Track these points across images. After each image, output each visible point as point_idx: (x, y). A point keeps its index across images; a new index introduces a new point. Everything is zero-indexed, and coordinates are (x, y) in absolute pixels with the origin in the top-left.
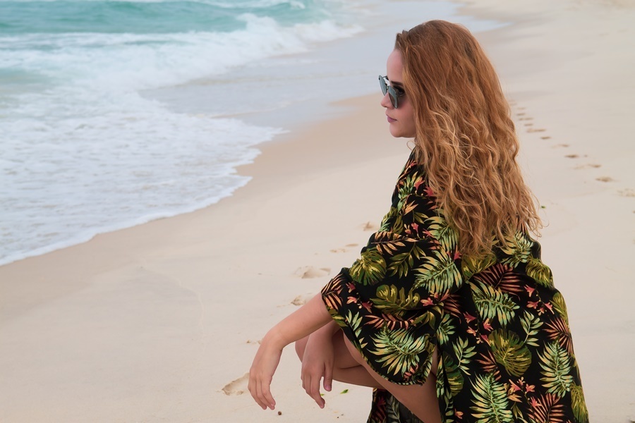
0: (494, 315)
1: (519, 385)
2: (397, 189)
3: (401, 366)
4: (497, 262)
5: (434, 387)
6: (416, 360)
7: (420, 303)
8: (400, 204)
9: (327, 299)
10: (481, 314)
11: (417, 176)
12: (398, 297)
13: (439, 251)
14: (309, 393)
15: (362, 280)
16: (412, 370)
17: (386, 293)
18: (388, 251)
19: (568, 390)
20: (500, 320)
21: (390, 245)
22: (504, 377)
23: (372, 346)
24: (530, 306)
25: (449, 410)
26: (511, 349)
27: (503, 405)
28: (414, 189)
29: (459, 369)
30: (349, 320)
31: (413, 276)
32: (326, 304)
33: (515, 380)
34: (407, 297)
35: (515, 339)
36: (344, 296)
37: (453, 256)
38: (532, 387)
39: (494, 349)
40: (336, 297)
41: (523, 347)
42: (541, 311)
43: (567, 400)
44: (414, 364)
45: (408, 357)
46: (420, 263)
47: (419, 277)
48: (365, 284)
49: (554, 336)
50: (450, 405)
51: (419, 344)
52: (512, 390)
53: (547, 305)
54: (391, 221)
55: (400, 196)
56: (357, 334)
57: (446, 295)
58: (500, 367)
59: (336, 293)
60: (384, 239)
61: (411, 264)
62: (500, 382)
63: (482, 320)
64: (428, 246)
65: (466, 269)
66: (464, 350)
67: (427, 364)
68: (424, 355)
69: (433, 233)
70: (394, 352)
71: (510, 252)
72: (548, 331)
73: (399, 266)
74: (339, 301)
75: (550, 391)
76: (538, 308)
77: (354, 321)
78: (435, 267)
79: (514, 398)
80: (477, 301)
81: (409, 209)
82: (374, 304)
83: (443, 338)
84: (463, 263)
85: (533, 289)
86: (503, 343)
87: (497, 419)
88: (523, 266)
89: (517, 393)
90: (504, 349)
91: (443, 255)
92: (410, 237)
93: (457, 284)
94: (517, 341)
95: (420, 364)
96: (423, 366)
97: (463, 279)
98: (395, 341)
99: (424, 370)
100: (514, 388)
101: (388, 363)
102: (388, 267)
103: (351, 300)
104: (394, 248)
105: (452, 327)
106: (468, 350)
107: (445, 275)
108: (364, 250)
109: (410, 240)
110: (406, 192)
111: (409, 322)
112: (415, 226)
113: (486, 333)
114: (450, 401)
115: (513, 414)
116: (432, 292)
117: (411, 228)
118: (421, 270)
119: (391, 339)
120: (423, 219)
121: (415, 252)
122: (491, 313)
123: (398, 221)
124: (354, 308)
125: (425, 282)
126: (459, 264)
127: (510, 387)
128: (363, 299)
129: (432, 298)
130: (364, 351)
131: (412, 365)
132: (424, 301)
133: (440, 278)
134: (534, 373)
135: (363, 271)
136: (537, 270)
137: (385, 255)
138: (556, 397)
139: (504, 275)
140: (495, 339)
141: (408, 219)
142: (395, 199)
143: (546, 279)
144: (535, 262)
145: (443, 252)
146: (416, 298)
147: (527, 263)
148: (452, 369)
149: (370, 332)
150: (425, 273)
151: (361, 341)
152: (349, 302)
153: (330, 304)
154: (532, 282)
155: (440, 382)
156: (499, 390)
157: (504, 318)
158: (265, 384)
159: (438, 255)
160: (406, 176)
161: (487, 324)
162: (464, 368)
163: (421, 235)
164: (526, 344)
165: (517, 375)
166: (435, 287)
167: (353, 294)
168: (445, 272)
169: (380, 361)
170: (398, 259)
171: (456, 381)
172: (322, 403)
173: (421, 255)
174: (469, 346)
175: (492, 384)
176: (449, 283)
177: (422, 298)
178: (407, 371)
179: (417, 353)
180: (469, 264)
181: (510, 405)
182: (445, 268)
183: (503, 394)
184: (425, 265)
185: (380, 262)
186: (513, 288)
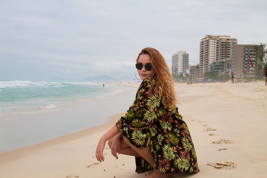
0: (167, 128)
1: (176, 147)
2: (137, 93)
3: (139, 142)
4: (167, 113)
5: (150, 149)
6: (144, 141)
7: (145, 124)
8: (138, 97)
9: (117, 125)
10: (163, 128)
11: (143, 89)
12: (139, 122)
13: (150, 109)
14: (114, 155)
15: (127, 118)
16: (143, 143)
17: (135, 122)
18: (135, 110)
19: (191, 149)
20: (169, 129)
21: (135, 108)
22: (172, 145)
23: (131, 136)
24: (176, 126)
25: (155, 156)
26: (173, 138)
27: (172, 153)
28: (142, 92)
29: (158, 143)
30: (124, 129)
31: (143, 116)
32: (117, 126)
33: (175, 146)
34: (141, 122)
35: (173, 135)
36: (122, 124)
37: (154, 110)
38: (181, 148)
39: (168, 138)
40: (120, 124)
41: (176, 137)
42: (180, 128)
43: (190, 152)
44: (144, 142)
45: (142, 140)
46: (144, 112)
47: (145, 117)
48: (128, 119)
49: (184, 135)
50: (155, 155)
51: (145, 135)
52: (174, 149)
53: (181, 126)
54: (136, 102)
55: (138, 95)
56: (127, 133)
57: (152, 122)
58: (170, 142)
59: (120, 123)
60: (133, 107)
61: (142, 113)
62: (171, 147)
63: (163, 130)
64: (147, 108)
65: (158, 114)
66: (161, 137)
67: (147, 142)
68: (146, 139)
69: (148, 104)
70: (137, 138)
71: (170, 110)
72: (182, 133)
73: (138, 114)
74: (121, 125)
75: (186, 149)
76: (179, 127)
77: (126, 130)
78: (149, 113)
79: (175, 151)
80: (162, 125)
81: (141, 98)
82: (131, 125)
83: (153, 135)
84: (157, 112)
85: (177, 121)
86: (171, 136)
87: (171, 157)
88: (174, 115)
89: (176, 150)
90: (171, 137)
91: (151, 110)
92: (141, 105)
93: (155, 118)
94: (174, 135)
95: (145, 142)
96: (146, 142)
97: (157, 117)
98: (138, 134)
99: (146, 144)
100: (175, 148)
101: (136, 141)
102: (135, 115)
103: (125, 124)
104: (136, 109)
105: (156, 131)
106: (162, 137)
107: (152, 116)
108: (128, 111)
109: (141, 106)
110: (140, 94)
111: (142, 128)
112: (143, 102)
113: (165, 133)
114: (155, 153)
115: (175, 156)
116: (149, 121)
117: (141, 103)
118: (145, 114)
119: (137, 133)
120: (145, 100)
121: (143, 109)
122: (166, 128)
123: (138, 102)
124: (125, 126)
125: (146, 118)
126: (156, 112)
127: (174, 148)
128: (128, 124)
129: (149, 123)
130: (129, 138)
131: (143, 142)
132: (146, 123)
133: (151, 116)
134: (180, 144)
135: (128, 116)
136: (178, 116)
137: (134, 112)
138: (188, 151)
139: (168, 117)
140: (168, 135)
141: (141, 101)
142: (137, 96)
143: (181, 119)
144: (177, 114)
145: (151, 109)
146: (144, 122)
147: (175, 114)
148: (156, 143)
149: (131, 132)
150: (146, 115)
151: (128, 135)
152: (124, 125)
153: (118, 126)
154: (177, 119)
155: (152, 148)
156: (171, 149)
157: (170, 129)
158: (101, 153)
159: (150, 110)
160: (140, 89)
161: (165, 131)
162: (160, 143)
163: (145, 105)
164: (177, 136)
165: (176, 144)
166: (149, 119)
167: (125, 123)
168: (152, 115)
169: (134, 141)
170: (138, 112)
171: (158, 146)
172: (117, 158)
173: (144, 110)
174: (162, 136)
175: (169, 147)
176: (153, 118)
177: (146, 122)
178: (142, 144)
179: (144, 138)
180: (159, 113)
181: (174, 153)
182: (152, 114)
183: (172, 150)
184: (146, 113)
185: (133, 114)
186: (172, 121)
